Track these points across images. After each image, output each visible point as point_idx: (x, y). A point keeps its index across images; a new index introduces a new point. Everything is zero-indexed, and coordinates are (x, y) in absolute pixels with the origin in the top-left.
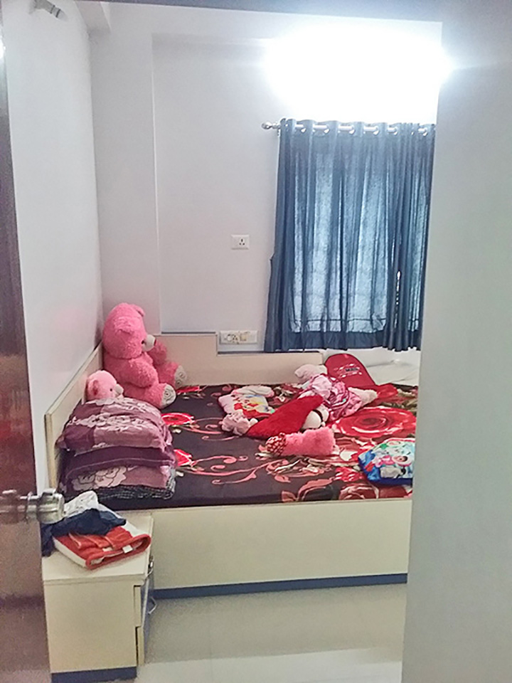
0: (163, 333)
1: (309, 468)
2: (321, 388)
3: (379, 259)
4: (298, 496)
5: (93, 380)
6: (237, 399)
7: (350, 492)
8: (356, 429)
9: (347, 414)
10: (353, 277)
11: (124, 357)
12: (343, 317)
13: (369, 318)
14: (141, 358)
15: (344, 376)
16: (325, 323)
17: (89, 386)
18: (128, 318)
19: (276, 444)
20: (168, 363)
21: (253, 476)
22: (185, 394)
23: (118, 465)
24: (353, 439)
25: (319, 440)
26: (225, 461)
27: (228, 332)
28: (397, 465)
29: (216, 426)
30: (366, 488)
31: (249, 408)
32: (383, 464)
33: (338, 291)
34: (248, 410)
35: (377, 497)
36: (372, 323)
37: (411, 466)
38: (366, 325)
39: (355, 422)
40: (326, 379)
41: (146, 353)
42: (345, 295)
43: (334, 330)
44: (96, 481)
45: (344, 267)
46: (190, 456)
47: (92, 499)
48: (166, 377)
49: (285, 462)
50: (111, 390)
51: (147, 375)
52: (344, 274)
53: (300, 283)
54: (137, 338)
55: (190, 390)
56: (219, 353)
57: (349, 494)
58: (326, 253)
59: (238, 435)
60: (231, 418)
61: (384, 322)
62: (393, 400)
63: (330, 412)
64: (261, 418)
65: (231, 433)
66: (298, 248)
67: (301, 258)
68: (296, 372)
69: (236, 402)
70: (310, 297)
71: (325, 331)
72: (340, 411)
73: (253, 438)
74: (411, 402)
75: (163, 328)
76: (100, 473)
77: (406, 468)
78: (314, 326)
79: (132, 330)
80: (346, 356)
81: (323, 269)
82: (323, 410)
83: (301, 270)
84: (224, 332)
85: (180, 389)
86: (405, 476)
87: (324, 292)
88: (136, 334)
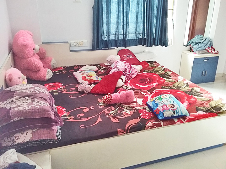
0: (43, 43)
1: (125, 111)
2: (121, 67)
3: (139, 7)
4: (126, 131)
5: (8, 74)
6: (82, 74)
7: (150, 125)
8: (138, 85)
9: (132, 78)
10: (128, 15)
11: (24, 57)
12: (125, 33)
13: (135, 33)
14: (33, 57)
15: (127, 59)
16: (117, 36)
17: (7, 78)
18: (25, 38)
19: (108, 99)
20: (47, 57)
21: (100, 120)
22: (57, 71)
23: (27, 129)
24: (139, 91)
25: (127, 96)
26: (84, 110)
27: (74, 41)
28: (171, 110)
29: (74, 89)
30: (157, 122)
31: (89, 78)
32: (164, 110)
33: (122, 22)
34: (89, 79)
35: (162, 126)
36: (136, 35)
37: (177, 110)
38: (134, 36)
39: (137, 81)
40: (122, 62)
41: (36, 54)
42: (125, 23)
43: (121, 39)
44: (15, 140)
45: (124, 10)
46: (65, 109)
47: (13, 154)
48: (47, 65)
49: (113, 108)
50: (19, 78)
51: (37, 66)
52: (125, 14)
53: (106, 18)
54: (30, 47)
55: (59, 70)
56: (71, 51)
57: (150, 127)
58: (117, 4)
59: (86, 93)
60: (82, 86)
61: (141, 34)
62: (148, 69)
63: (126, 78)
64: (96, 83)
65: (82, 93)
66: (104, 2)
67: (105, 7)
68: (107, 59)
69: (83, 76)
70: (110, 24)
71: (117, 40)
72: (129, 77)
73: (93, 94)
74: (156, 69)
75: (43, 41)
76: (17, 135)
77: (175, 111)
78: (112, 37)
79: (27, 44)
80: (126, 50)
81: (115, 12)
82: (123, 77)
83: (106, 12)
84: (72, 42)
85: (54, 69)
86: (175, 115)
87: (116, 22)
88: (29, 46)
